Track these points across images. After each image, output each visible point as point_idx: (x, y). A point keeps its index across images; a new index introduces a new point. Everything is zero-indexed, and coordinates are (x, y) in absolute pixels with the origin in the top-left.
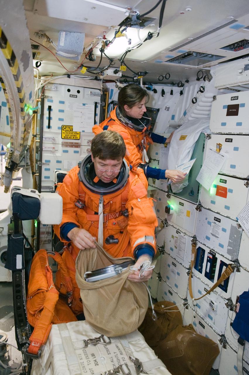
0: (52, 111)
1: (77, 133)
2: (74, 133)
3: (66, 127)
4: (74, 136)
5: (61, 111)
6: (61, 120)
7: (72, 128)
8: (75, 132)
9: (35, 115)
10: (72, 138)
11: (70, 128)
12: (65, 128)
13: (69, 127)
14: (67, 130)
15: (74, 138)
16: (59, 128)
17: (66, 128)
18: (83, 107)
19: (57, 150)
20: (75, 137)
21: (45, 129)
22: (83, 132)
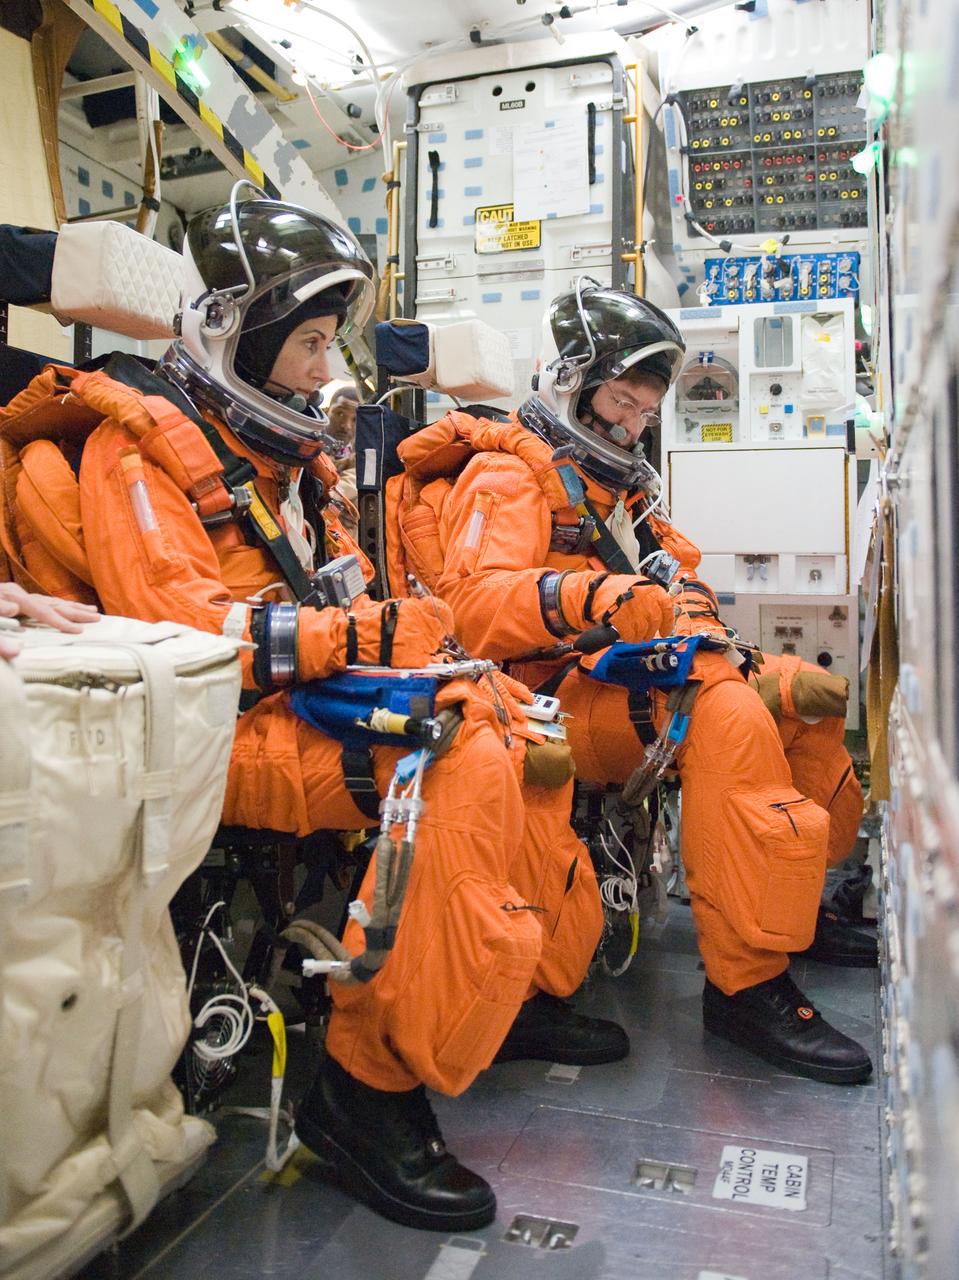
0: (443, 169)
1: (531, 225)
2: (519, 227)
3: (490, 212)
4: (520, 237)
5: (473, 163)
6: (473, 192)
7: (510, 211)
8: (522, 223)
9: (391, 193)
10: (513, 247)
11: (505, 212)
12: (487, 215)
14: (494, 222)
15: (518, 244)
16: (466, 221)
17: (489, 217)
18: (549, 131)
19: (465, 299)
20: (521, 242)
21: (424, 232)
22: (552, 217)
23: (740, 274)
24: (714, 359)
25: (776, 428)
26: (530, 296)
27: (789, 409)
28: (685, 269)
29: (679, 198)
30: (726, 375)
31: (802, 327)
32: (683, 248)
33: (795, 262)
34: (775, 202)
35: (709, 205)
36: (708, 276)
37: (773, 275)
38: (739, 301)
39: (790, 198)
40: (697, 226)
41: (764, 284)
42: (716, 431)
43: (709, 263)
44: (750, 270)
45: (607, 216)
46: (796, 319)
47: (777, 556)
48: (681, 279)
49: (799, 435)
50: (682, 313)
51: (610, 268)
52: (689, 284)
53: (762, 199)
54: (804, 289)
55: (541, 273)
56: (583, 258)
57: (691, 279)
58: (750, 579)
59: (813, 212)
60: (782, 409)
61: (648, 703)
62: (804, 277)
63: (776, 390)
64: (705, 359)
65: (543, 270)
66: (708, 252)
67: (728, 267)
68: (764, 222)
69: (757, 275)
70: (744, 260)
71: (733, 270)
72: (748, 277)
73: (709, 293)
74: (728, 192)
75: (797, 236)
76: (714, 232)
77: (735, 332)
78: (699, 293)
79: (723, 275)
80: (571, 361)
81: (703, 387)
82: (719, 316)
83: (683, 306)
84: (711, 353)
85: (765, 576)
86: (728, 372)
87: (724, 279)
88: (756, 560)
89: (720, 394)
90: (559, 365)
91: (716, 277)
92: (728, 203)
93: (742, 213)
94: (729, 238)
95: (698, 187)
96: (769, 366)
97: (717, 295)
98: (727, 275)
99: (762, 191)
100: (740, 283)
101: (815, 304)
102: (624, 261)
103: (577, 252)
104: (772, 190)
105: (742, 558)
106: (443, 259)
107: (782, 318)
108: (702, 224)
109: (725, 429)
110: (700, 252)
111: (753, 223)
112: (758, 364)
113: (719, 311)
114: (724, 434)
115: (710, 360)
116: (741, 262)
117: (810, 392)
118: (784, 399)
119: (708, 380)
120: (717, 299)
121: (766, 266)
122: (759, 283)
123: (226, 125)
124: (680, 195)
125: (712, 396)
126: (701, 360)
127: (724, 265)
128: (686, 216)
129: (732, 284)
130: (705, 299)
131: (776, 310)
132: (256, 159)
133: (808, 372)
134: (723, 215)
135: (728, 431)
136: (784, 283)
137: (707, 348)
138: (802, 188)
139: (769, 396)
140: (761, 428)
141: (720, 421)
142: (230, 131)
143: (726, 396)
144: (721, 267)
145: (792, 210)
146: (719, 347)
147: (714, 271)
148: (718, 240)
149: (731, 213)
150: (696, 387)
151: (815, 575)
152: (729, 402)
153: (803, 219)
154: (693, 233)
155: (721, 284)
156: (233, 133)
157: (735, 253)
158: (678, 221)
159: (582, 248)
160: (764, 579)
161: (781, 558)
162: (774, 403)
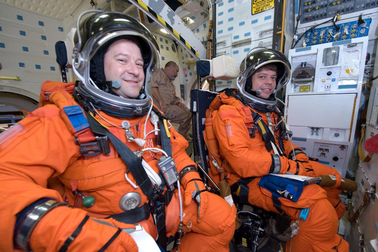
23: (319, 34)
24: (307, 65)
26: (247, 50)
27: (333, 80)
33: (342, 27)
34: (336, 4)
35: (309, 10)
36: (306, 37)
38: (317, 43)
39: (343, 1)
42: (305, 88)
44: (323, 32)
45: (272, 20)
46: (342, 47)
49: (337, 89)
50: (296, 50)
51: (272, 38)
53: (331, 4)
54: (344, 36)
56: (264, 35)
58: (312, 134)
59: (352, 5)
60: (331, 80)
64: (303, 65)
65: (251, 41)
66: (307, 28)
68: (330, 13)
69: (325, 33)
71: (316, 33)
72: (321, 34)
73: (306, 42)
74: (317, 4)
77: (316, 54)
78: (303, 42)
79: (312, 35)
81: (302, 74)
82: (310, 49)
84: (306, 63)
86: (311, 69)
87: (312, 37)
88: (315, 130)
89: (308, 76)
91: (309, 36)
92: (317, 8)
93: (322, 11)
95: (306, 4)
97: (309, 42)
98: (314, 35)
100: (319, 37)
101: (350, 40)
102: (277, 34)
105: (310, 128)
106: (222, 42)
110: (304, 29)
111: (326, 14)
112: (323, 65)
114: (307, 89)
115: (305, 65)
116: (320, 30)
118: (332, 77)
119: (304, 72)
122: (325, 36)
123: (148, 6)
125: (305, 77)
129: (315, 38)
130: (304, 44)
131: (333, 45)
132: (161, 17)
134: (314, 13)
135: (309, 87)
136: (337, 35)
137: (304, 61)
139: (326, 76)
140: (321, 87)
141: (306, 85)
142: (150, 8)
143: (310, 77)
144: (311, 33)
145: (343, 6)
146: (309, 60)
147: (309, 34)
149: (318, 12)
150: (299, 75)
151: (337, 135)
152: (311, 79)
153: (347, 9)
155: (311, 39)
156: (152, 9)
159: (263, 32)
160: (317, 135)
161: (324, 129)
162: (328, 78)
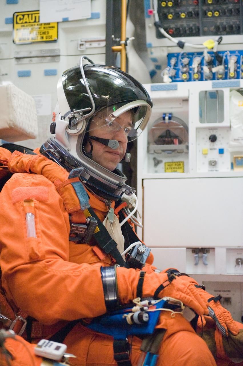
1: (51, 25)
2: (43, 26)
3: (23, 16)
4: (44, 33)
7: (37, 15)
8: (45, 24)
10: (39, 40)
11: (34, 16)
12: (22, 17)
13: (30, 16)
14: (26, 22)
15: (42, 38)
16: (7, 21)
17: (23, 19)
19: (6, 74)
20: (44, 36)
22: (66, 20)
23: (190, 63)
24: (172, 118)
25: (213, 164)
26: (51, 73)
27: (221, 151)
28: (154, 60)
29: (151, 12)
30: (181, 128)
31: (230, 97)
32: (153, 45)
33: (226, 56)
34: (213, 16)
35: (170, 17)
36: (169, 64)
37: (211, 64)
38: (189, 80)
39: (223, 13)
40: (162, 31)
41: (206, 69)
42: (174, 166)
43: (170, 56)
44: (196, 61)
45: (102, 21)
46: (226, 92)
47: (213, 249)
48: (152, 67)
49: (228, 168)
50: (152, 87)
51: (104, 56)
52: (157, 71)
53: (205, 14)
54: (232, 73)
55: (57, 57)
56: (87, 48)
57: (158, 67)
58: (196, 264)
59: (238, 23)
60: (217, 151)
61: (128, 347)
62: (232, 65)
63: (213, 139)
64: (167, 118)
65: (59, 56)
66: (170, 48)
67: (182, 58)
68: (206, 29)
69: (201, 64)
70: (193, 54)
71: (186, 61)
72: (195, 65)
73: (170, 75)
74: (183, 9)
75: (227, 39)
76: (173, 35)
77: (186, 100)
78: (164, 75)
79: (179, 63)
80: (79, 113)
81: (165, 136)
82: (176, 89)
83: (153, 82)
84: (171, 114)
85: (206, 262)
86: (181, 127)
87: (180, 67)
88: (200, 252)
89: (176, 141)
90: (70, 115)
91: (174, 65)
92: (183, 15)
93: (192, 23)
94: (183, 39)
95: (163, 4)
96: (208, 122)
97: (175, 77)
98: (182, 64)
99: (205, 8)
100: (191, 69)
101: (239, 82)
102: (113, 51)
103: (82, 45)
104: (211, 8)
105: (191, 250)
107: (217, 91)
108: (165, 30)
109: (180, 165)
110: (164, 48)
111: (199, 29)
112: (201, 121)
113: (176, 86)
114: (179, 168)
115: (170, 118)
116: (191, 55)
117: (235, 140)
118: (218, 145)
119: (168, 132)
120: (174, 78)
121: (207, 57)
122: (202, 69)
124: (151, 9)
125: (172, 143)
126: (164, 118)
127: (180, 57)
128: (156, 24)
129: (185, 69)
130: (167, 79)
131: (214, 85)
133: (234, 127)
134: (179, 24)
135: (182, 166)
136: (219, 69)
137: (168, 110)
138: (231, 6)
139: (209, 143)
140: (203, 163)
141: (176, 160)
143: (180, 142)
144: (177, 59)
145: (224, 21)
146: (176, 110)
147: (173, 61)
148: (176, 40)
149: (184, 23)
150: (161, 137)
151: (240, 262)
152: (182, 147)
153: (231, 27)
154: (160, 36)
155: (178, 70)
157: (186, 50)
158: (150, 27)
159: (86, 42)
160: (205, 264)
161: (217, 250)
162: (212, 147)
